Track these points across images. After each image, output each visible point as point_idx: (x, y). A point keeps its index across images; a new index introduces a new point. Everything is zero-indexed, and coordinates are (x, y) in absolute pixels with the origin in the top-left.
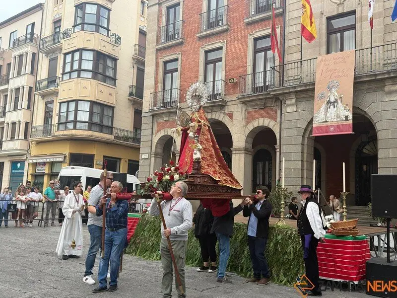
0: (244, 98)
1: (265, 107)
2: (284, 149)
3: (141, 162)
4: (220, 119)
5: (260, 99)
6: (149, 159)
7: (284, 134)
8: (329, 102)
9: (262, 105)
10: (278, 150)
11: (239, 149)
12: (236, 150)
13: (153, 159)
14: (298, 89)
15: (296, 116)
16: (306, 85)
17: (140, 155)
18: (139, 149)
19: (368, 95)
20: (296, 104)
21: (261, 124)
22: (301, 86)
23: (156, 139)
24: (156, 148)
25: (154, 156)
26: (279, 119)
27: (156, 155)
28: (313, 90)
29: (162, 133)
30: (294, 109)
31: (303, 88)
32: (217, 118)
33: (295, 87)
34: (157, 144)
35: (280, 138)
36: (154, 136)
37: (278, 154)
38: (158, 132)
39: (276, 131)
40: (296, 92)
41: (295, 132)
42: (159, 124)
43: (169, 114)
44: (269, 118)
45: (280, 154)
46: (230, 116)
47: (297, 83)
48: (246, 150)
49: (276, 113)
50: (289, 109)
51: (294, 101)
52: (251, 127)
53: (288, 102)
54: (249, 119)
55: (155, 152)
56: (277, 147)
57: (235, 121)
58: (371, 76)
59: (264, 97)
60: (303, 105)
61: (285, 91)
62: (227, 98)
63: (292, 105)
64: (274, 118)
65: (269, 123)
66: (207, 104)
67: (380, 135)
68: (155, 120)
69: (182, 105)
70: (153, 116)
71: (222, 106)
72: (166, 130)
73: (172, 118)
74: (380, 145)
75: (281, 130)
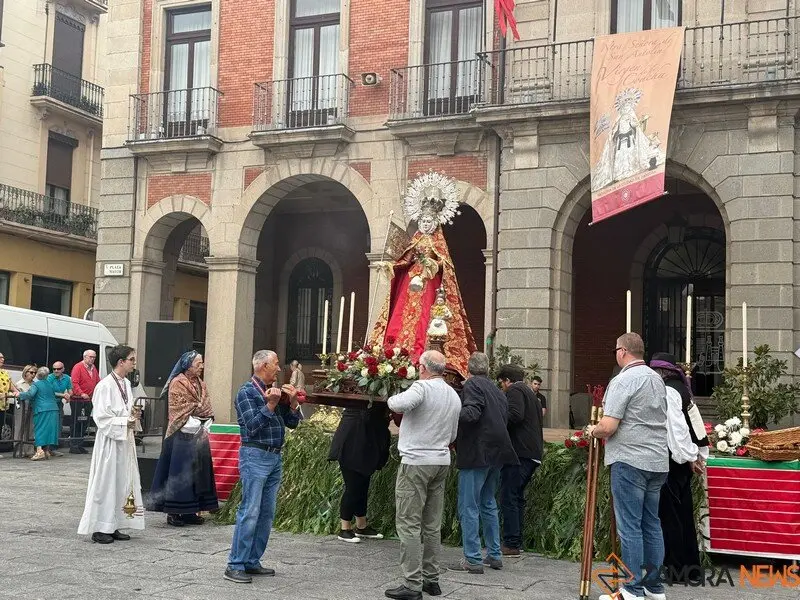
0: (405, 125)
1: (457, 152)
2: (507, 259)
3: (100, 286)
4: (337, 177)
5: (445, 132)
6: (126, 276)
7: (508, 221)
9: (450, 146)
10: (489, 261)
12: (378, 257)
13: (137, 278)
14: (544, 114)
15: (537, 179)
16: (564, 104)
17: (98, 265)
18: (93, 252)
19: (709, 137)
20: (538, 150)
22: (553, 107)
23: (147, 221)
24: (146, 247)
25: (140, 268)
26: (491, 185)
27: (147, 265)
28: (587, 116)
29: (163, 208)
30: (534, 161)
31: (559, 112)
32: (327, 173)
33: (538, 109)
34: (150, 235)
35: (497, 233)
36: (139, 215)
37: (489, 272)
38: (151, 203)
39: (486, 213)
40: (540, 120)
41: (535, 218)
42: (154, 181)
43: (188, 155)
44: (468, 179)
45: (496, 271)
46: (364, 169)
47: (542, 97)
49: (485, 169)
50: (521, 161)
51: (533, 141)
53: (517, 144)
55: (145, 259)
56: (487, 253)
57: (375, 184)
58: (719, 92)
59: (456, 127)
60: (553, 154)
61: (513, 117)
62: (357, 123)
63: (528, 151)
64: (480, 182)
65: (468, 193)
66: (300, 135)
67: (733, 233)
68: (144, 171)
69: (225, 133)
70: (137, 158)
71: (341, 143)
72: (178, 198)
73: (197, 168)
74: (733, 254)
75: (497, 214)
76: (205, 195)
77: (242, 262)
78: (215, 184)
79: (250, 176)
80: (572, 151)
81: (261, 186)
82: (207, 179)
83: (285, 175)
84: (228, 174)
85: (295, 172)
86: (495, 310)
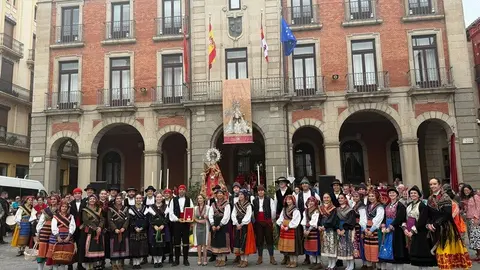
0: (157, 106)
1: (176, 115)
2: (195, 152)
3: (31, 166)
4: (131, 124)
5: (171, 109)
6: (43, 162)
7: (195, 139)
8: (234, 118)
9: (173, 113)
10: (189, 153)
11: (152, 152)
12: (148, 152)
13: (48, 163)
14: (207, 104)
15: (204, 125)
16: (213, 101)
17: (31, 158)
18: (29, 153)
20: (205, 115)
21: (172, 130)
22: (209, 102)
23: (51, 140)
24: (51, 151)
25: (49, 159)
26: (189, 127)
27: (51, 158)
28: (221, 105)
29: (59, 135)
30: (203, 119)
31: (212, 103)
32: (127, 122)
33: (204, 102)
34: (53, 146)
35: (191, 143)
36: (48, 138)
37: (189, 156)
38: (53, 134)
39: (187, 136)
40: (206, 106)
41: (204, 138)
42: (54, 126)
43: (69, 116)
44: (180, 125)
45: (191, 156)
46: (142, 121)
47: (205, 98)
48: (158, 152)
49: (186, 121)
50: (199, 119)
51: (203, 113)
52: (163, 132)
53: (197, 113)
54: (161, 125)
55: (51, 155)
56: (188, 149)
57: (146, 126)
59: (176, 107)
60: (210, 116)
61: (196, 105)
62: (138, 105)
63: (201, 116)
64: (185, 126)
65: (180, 129)
66: (116, 109)
67: (268, 142)
68: (50, 122)
69: (85, 108)
70: (47, 117)
71: (132, 112)
72: (65, 132)
73: (73, 120)
74: (267, 149)
75: (191, 136)
76: (76, 130)
77: (92, 155)
78: (81, 126)
79: (95, 123)
80: (217, 116)
81: (100, 127)
82: (77, 124)
83: (110, 123)
84: (86, 123)
85: (114, 122)
86: (191, 169)
